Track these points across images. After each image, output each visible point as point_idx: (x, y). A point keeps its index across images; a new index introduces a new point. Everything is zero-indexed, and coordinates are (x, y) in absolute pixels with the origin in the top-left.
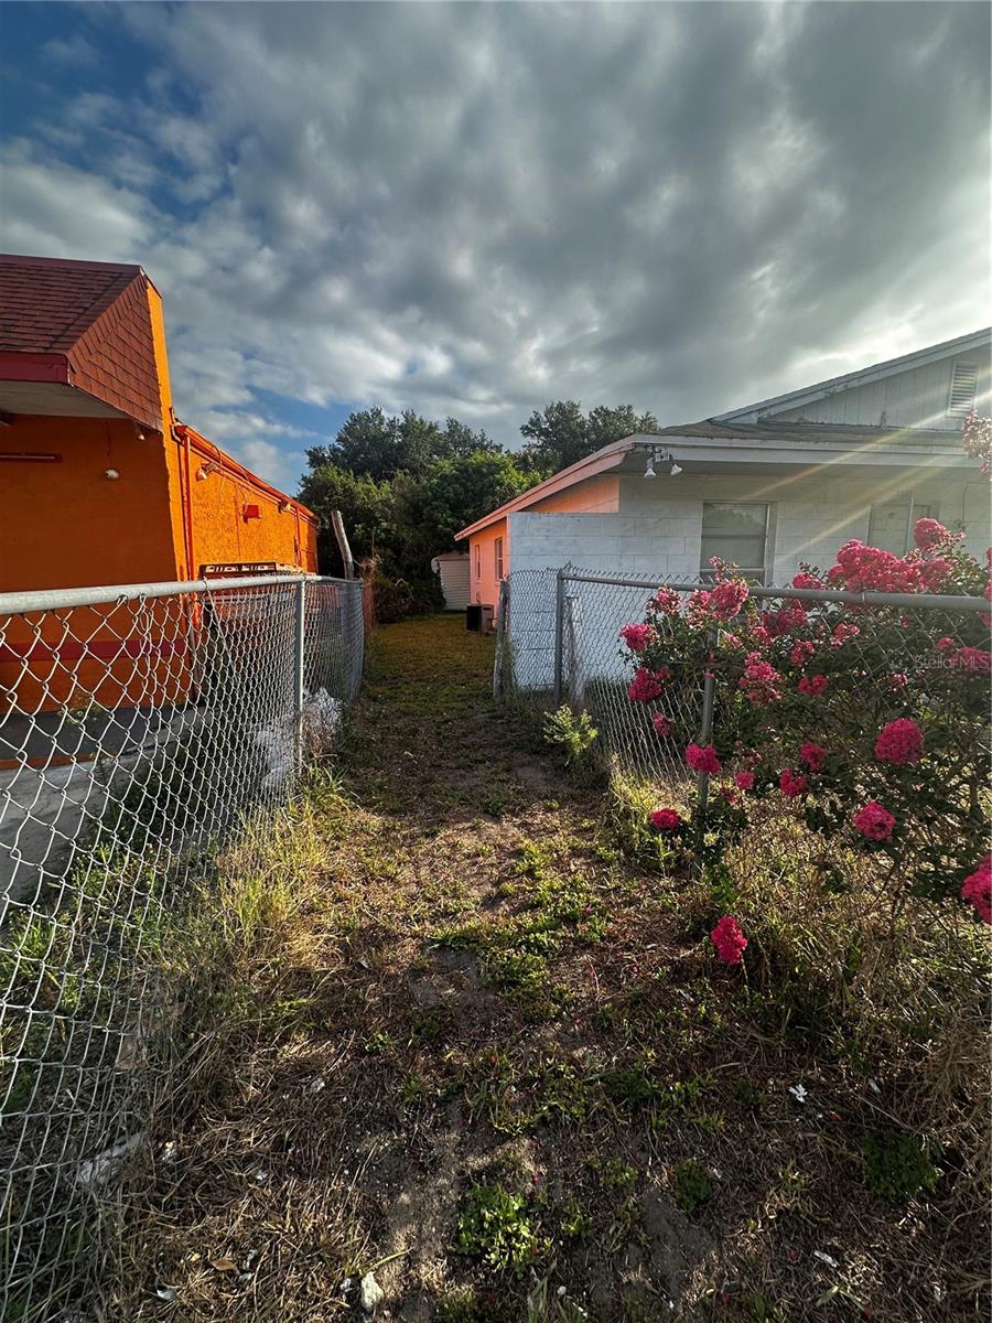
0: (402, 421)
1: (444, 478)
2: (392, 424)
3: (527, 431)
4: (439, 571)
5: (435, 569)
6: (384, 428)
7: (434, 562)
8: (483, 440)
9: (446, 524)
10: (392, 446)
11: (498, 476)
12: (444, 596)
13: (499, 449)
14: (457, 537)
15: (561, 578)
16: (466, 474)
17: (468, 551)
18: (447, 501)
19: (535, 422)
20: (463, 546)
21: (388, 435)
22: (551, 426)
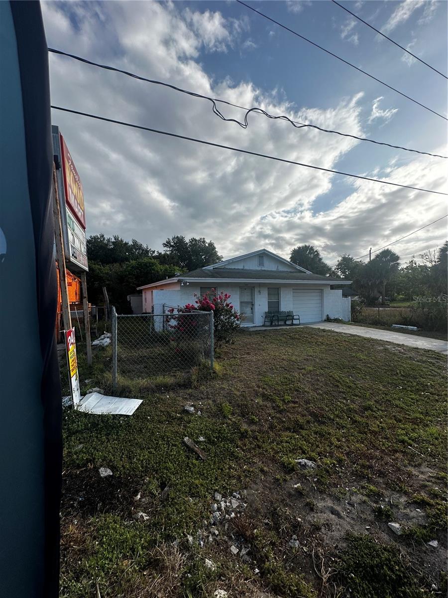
0: (113, 240)
1: (133, 267)
2: (109, 240)
3: (165, 245)
4: (130, 300)
5: (129, 300)
6: (105, 241)
7: (128, 297)
8: (147, 248)
9: (134, 284)
10: (109, 249)
11: (153, 267)
12: (133, 309)
13: (154, 252)
14: (138, 289)
15: (163, 306)
16: (141, 266)
17: (142, 293)
18: (134, 275)
19: (168, 242)
20: (141, 292)
21: (107, 245)
22: (175, 244)
